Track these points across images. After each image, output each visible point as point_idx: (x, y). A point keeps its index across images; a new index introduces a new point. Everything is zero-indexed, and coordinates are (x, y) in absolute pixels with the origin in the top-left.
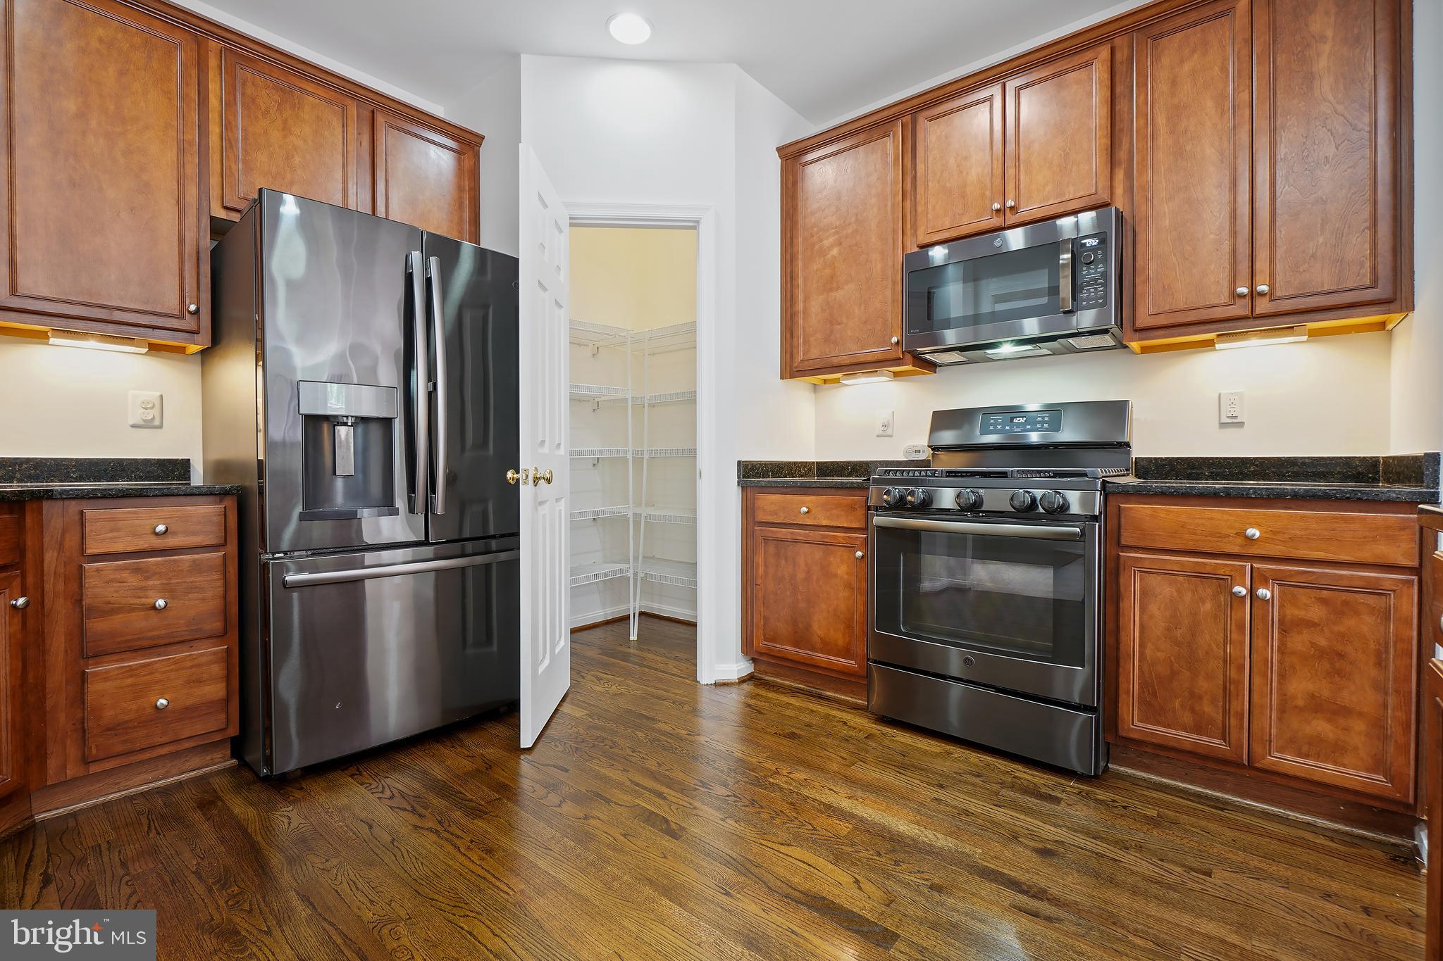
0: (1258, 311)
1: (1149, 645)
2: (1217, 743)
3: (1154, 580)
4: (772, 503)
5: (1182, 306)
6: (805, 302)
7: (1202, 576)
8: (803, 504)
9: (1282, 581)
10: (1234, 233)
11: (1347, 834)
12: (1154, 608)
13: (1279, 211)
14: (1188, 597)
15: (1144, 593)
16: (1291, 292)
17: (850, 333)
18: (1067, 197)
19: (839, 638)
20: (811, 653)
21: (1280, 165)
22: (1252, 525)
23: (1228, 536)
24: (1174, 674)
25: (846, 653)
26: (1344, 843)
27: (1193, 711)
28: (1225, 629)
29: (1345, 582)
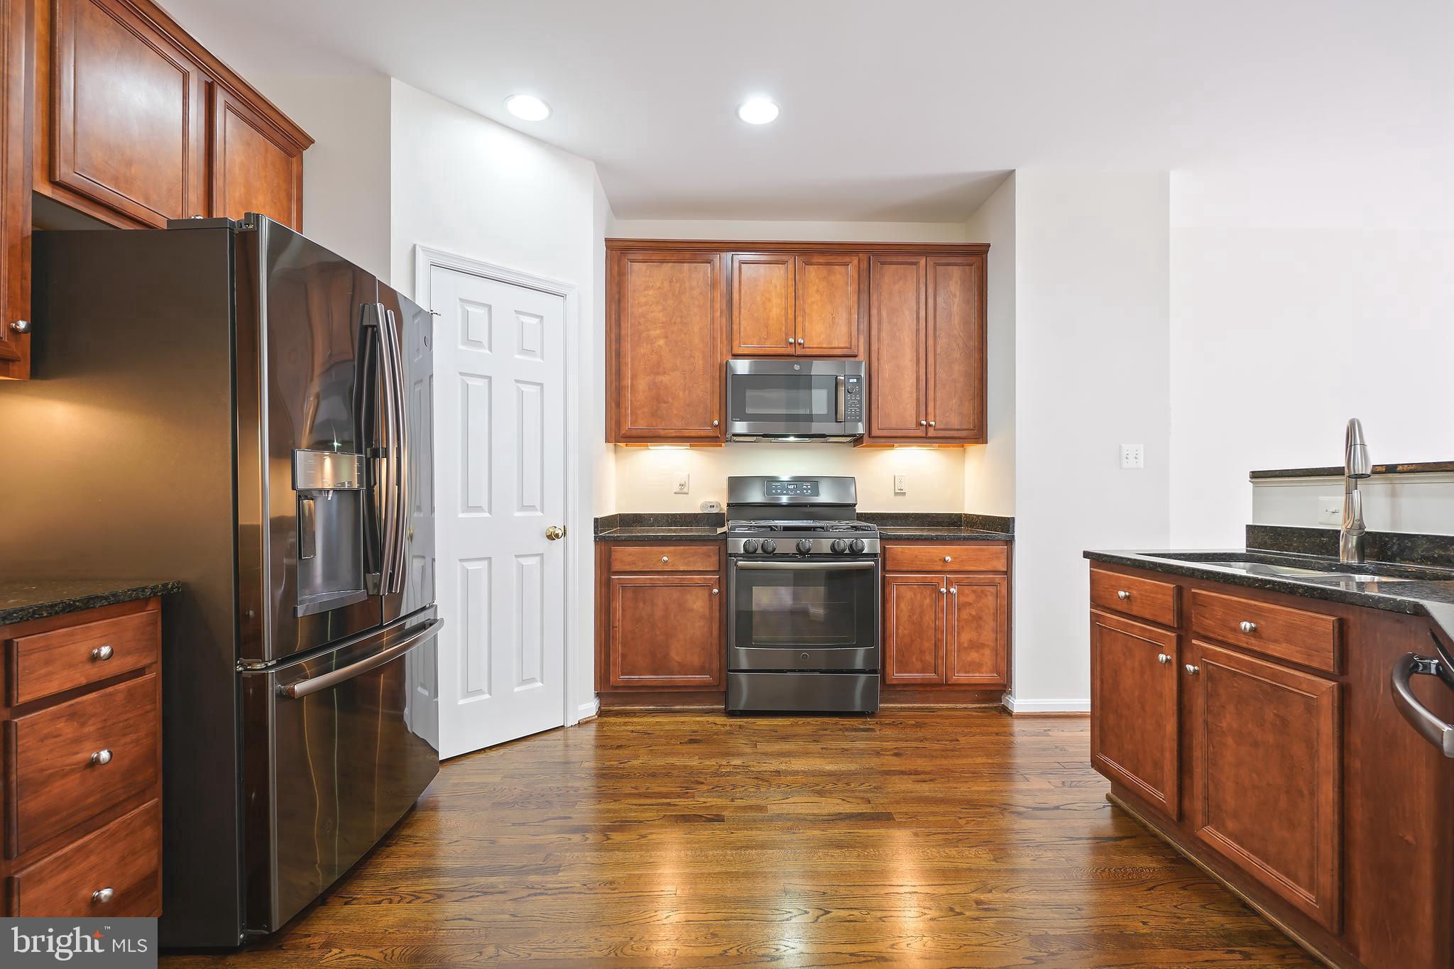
0: (929, 435)
1: (901, 627)
2: (932, 675)
3: (903, 589)
4: (630, 555)
5: (894, 426)
6: (632, 378)
7: (925, 584)
8: (663, 554)
9: (959, 584)
10: (918, 389)
11: (979, 708)
12: (903, 605)
13: (937, 382)
14: (919, 597)
15: (898, 597)
16: (942, 427)
17: (675, 412)
18: (833, 346)
19: (696, 660)
20: (670, 676)
21: (938, 356)
22: (949, 555)
23: (936, 561)
24: (912, 641)
25: (702, 671)
26: (981, 712)
27: (921, 661)
28: (935, 612)
29: (987, 581)
